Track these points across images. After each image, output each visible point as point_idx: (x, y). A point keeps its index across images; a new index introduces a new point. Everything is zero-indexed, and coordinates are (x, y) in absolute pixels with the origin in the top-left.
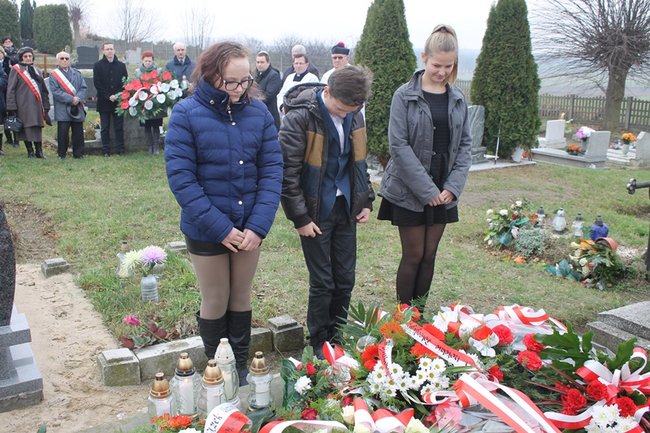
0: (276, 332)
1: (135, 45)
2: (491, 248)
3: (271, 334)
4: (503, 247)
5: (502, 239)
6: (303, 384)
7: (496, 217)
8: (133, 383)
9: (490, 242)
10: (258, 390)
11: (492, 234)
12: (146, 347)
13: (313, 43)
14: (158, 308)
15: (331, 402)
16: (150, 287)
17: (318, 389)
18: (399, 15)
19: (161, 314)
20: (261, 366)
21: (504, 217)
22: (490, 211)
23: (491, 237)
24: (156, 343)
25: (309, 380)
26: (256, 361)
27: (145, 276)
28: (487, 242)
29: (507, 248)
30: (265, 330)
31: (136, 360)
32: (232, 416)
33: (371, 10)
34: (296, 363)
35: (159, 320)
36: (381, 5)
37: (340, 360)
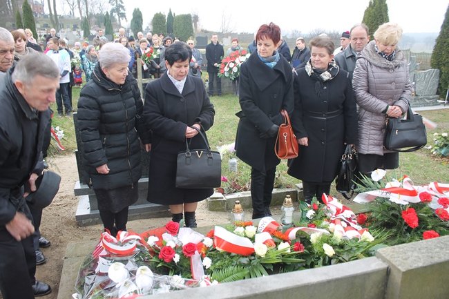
0: (299, 191)
1: (227, 35)
2: (435, 157)
3: (296, 192)
4: (443, 156)
5: (443, 152)
6: (310, 213)
7: (439, 137)
8: (223, 210)
9: (434, 153)
10: (287, 214)
11: (436, 148)
12: (230, 193)
13: (332, 32)
14: (237, 175)
15: (324, 223)
16: (233, 164)
17: (319, 217)
18: (384, 14)
19: (238, 178)
20: (289, 202)
21: (445, 137)
22: (436, 134)
23: (436, 150)
24: (235, 192)
25: (314, 212)
26: (287, 199)
27: (231, 158)
28: (432, 153)
29: (445, 157)
30: (293, 190)
31: (224, 199)
32: (272, 222)
33: (367, 11)
34: (309, 205)
35: (237, 180)
36: (373, 8)
37: (331, 202)
